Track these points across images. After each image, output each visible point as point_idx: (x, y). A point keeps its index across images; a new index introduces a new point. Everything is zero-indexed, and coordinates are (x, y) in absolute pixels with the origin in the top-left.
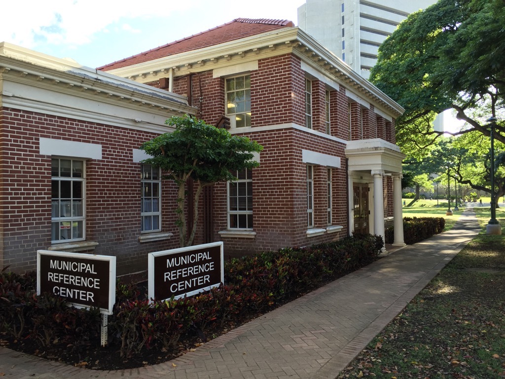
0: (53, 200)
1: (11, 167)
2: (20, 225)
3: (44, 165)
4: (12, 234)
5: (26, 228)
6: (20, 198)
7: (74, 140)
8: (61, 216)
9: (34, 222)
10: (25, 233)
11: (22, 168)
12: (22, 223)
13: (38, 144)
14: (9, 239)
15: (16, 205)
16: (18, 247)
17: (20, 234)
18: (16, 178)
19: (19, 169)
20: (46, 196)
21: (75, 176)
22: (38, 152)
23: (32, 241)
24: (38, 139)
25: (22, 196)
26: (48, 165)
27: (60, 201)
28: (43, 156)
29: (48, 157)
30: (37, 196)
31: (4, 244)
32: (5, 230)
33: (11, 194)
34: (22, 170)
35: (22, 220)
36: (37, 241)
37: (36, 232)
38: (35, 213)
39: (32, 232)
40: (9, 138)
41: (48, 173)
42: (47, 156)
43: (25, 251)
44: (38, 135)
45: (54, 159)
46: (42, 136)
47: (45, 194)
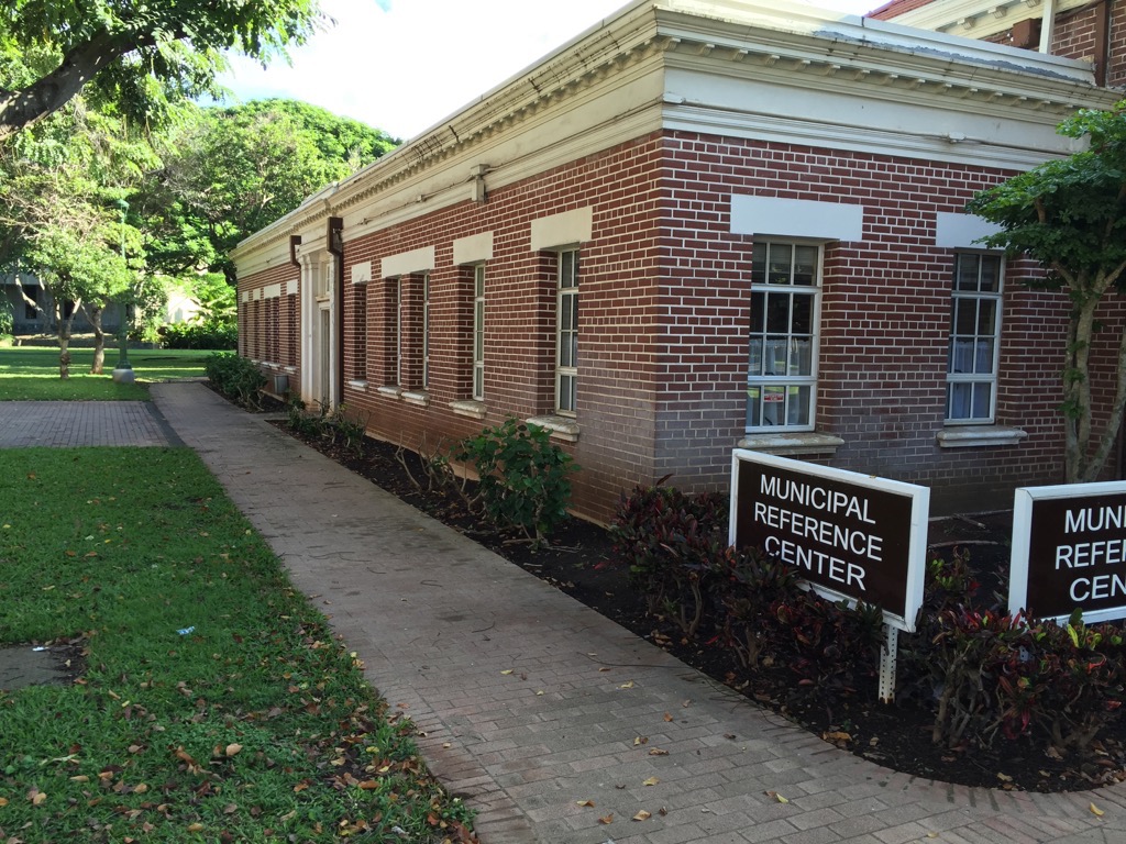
0: (752, 337)
1: (673, 262)
2: (686, 387)
3: (737, 257)
4: (671, 406)
5: (698, 396)
6: (688, 330)
7: (803, 197)
8: (767, 374)
9: (714, 382)
10: (696, 406)
11: (696, 264)
12: (691, 383)
13: (728, 208)
14: (666, 416)
15: (680, 344)
16: (681, 434)
17: (686, 406)
18: (682, 287)
19: (689, 267)
20: (739, 327)
21: (798, 281)
22: (727, 228)
23: (708, 424)
24: (728, 199)
25: (693, 326)
26: (746, 257)
27: (765, 338)
28: (737, 237)
29: (747, 238)
30: (722, 326)
31: (656, 425)
32: (659, 397)
33: (671, 320)
34: (695, 269)
35: (692, 378)
36: (717, 424)
37: (718, 405)
38: (715, 364)
39: (709, 405)
40: (673, 198)
41: (745, 276)
42: (744, 236)
43: (695, 443)
44: (727, 189)
45: (758, 242)
46: (738, 191)
47: (738, 322)
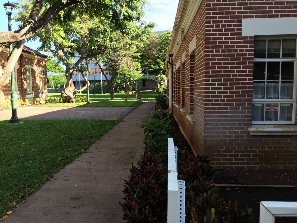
0: (254, 82)
2: (220, 104)
3: (246, 46)
4: (212, 113)
5: (226, 108)
6: (221, 80)
7: (282, 16)
8: (267, 98)
9: (234, 102)
12: (222, 103)
13: (241, 25)
14: (210, 117)
15: (216, 86)
16: (218, 124)
17: (220, 113)
18: (217, 61)
19: (220, 53)
20: (247, 78)
22: (240, 34)
23: (232, 120)
24: (241, 21)
25: (223, 78)
26: (250, 46)
27: (266, 82)
28: (246, 38)
29: (251, 38)
30: (238, 78)
31: (205, 120)
32: (206, 109)
33: (212, 76)
34: (223, 53)
35: (222, 100)
36: (236, 120)
37: (236, 112)
38: (235, 94)
39: (232, 112)
40: (211, 24)
41: (250, 55)
42: (249, 37)
43: (224, 128)
44: (240, 17)
45: (258, 39)
46: (245, 17)
47: (246, 75)
